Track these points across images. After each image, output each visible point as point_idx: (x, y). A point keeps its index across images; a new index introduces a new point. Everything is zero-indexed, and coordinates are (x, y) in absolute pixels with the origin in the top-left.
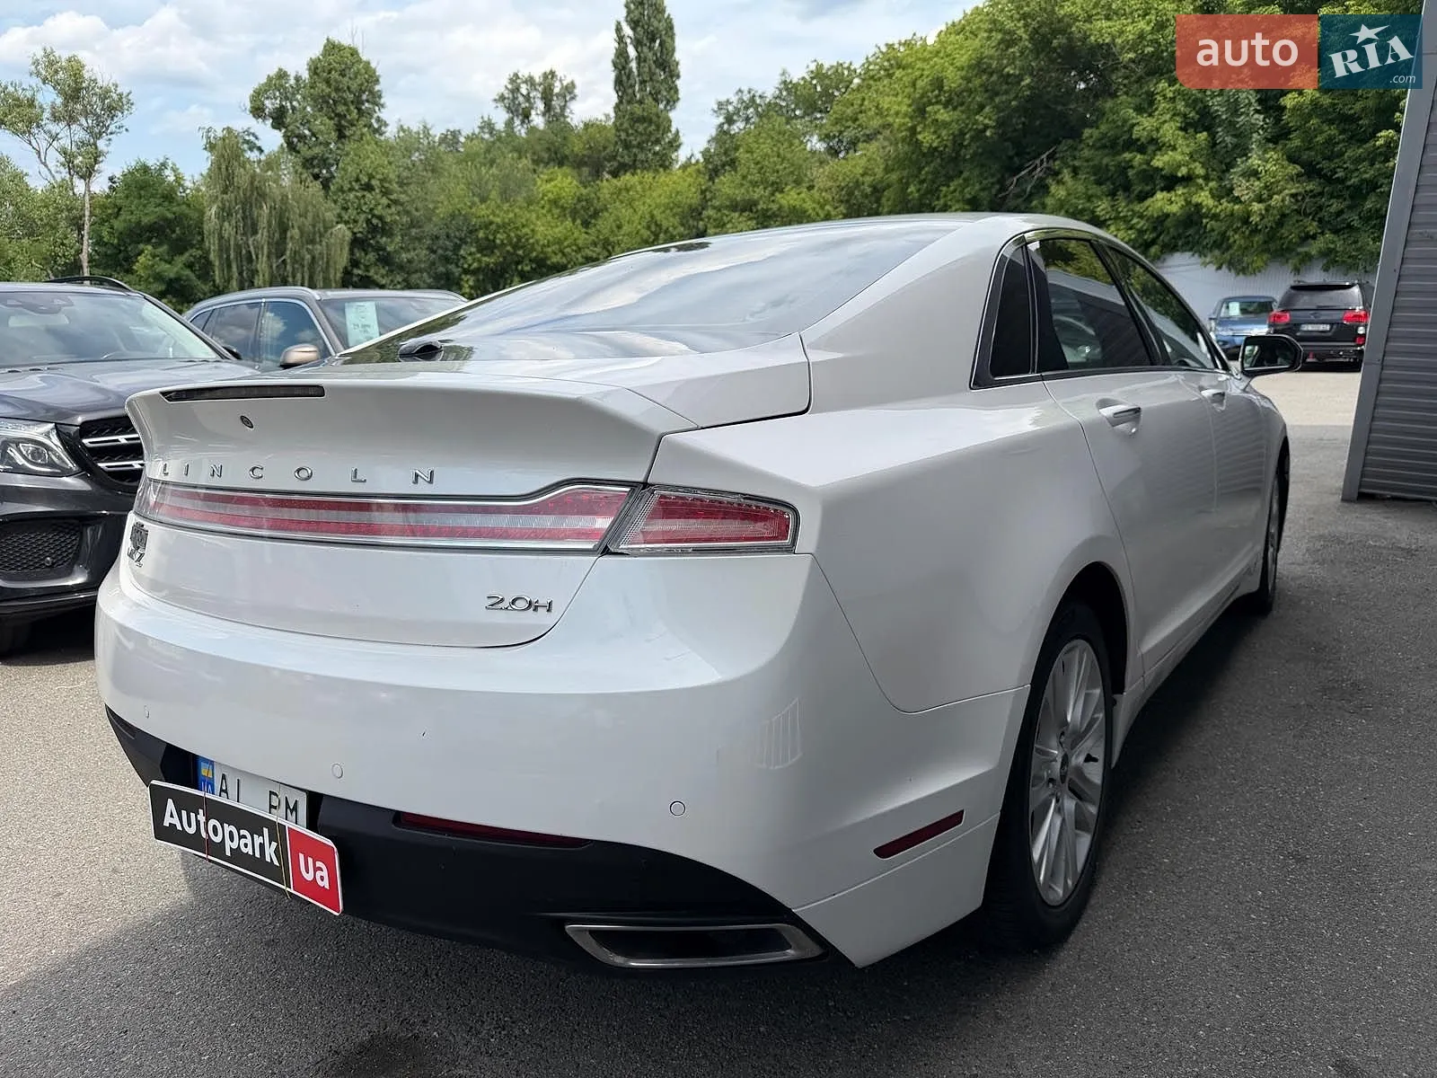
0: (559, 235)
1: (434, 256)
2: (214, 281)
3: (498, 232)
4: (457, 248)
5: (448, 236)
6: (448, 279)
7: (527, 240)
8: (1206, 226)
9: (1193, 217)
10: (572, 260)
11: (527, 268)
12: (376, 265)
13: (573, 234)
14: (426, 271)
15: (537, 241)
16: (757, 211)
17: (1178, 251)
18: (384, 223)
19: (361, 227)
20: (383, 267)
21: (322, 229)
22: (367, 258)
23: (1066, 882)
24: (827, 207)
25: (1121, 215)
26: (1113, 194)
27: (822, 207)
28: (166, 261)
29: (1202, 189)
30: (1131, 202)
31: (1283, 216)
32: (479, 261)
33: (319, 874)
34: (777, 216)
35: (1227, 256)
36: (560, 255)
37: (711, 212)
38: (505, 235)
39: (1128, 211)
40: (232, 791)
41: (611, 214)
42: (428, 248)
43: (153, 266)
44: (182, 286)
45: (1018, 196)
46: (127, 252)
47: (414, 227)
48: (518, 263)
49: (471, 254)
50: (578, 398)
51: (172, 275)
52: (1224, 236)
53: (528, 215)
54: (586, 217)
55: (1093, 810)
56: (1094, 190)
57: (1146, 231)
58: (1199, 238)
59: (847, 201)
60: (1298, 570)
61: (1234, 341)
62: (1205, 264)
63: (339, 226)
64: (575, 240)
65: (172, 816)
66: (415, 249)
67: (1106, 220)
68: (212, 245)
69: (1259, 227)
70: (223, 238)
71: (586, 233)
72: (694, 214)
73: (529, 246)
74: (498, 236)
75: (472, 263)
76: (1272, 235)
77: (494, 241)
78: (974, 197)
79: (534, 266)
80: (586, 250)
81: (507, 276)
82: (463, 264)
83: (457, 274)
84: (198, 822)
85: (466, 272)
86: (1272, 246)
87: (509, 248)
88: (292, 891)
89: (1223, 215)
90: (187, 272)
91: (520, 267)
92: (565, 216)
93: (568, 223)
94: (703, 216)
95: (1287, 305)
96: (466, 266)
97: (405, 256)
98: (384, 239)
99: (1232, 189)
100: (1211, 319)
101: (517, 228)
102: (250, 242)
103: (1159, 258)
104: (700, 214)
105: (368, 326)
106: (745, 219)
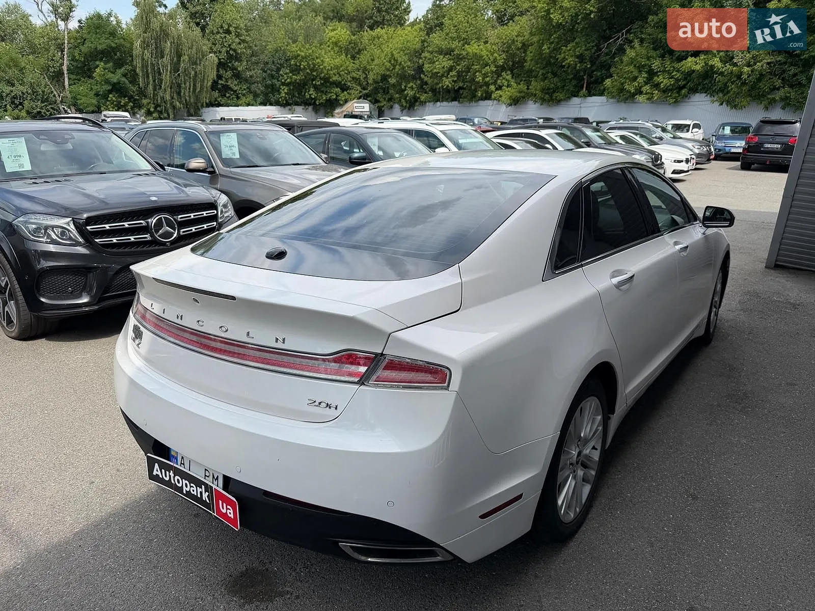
0: (338, 64)
1: (265, 74)
2: (139, 85)
3: (302, 61)
4: (278, 70)
5: (273, 63)
6: (273, 88)
7: (319, 66)
8: (716, 79)
9: (709, 73)
10: (344, 79)
11: (318, 83)
12: (231, 78)
13: (346, 63)
14: (260, 83)
15: (325, 67)
16: (454, 55)
17: (698, 92)
18: (237, 53)
19: (223, 56)
20: (236, 80)
21: (201, 57)
22: (227, 74)
23: (576, 509)
24: (496, 55)
25: (667, 69)
26: (662, 56)
27: (492, 55)
28: (112, 72)
29: (715, 56)
30: (672, 62)
31: (761, 75)
32: (291, 78)
33: (228, 511)
34: (465, 58)
35: (726, 97)
36: (338, 75)
37: (426, 54)
38: (306, 63)
39: (671, 67)
40: (187, 465)
41: (368, 52)
42: (262, 69)
43: (104, 75)
44: (121, 87)
45: (607, 54)
46: (89, 66)
47: (254, 56)
48: (313, 80)
49: (286, 74)
50: (353, 317)
51: (115, 81)
52: (725, 85)
53: (320, 51)
54: (354, 53)
55: (593, 473)
56: (652, 53)
57: (681, 79)
58: (711, 86)
59: (507, 52)
60: (731, 316)
61: (725, 149)
62: (713, 102)
63: (211, 55)
64: (347, 67)
65: (157, 471)
66: (254, 70)
67: (657, 72)
68: (138, 63)
69: (747, 81)
70: (144, 59)
71: (354, 63)
72: (417, 54)
73: (320, 70)
74: (302, 63)
75: (286, 80)
76: (753, 88)
77: (300, 66)
78: (581, 54)
79: (322, 82)
80: (353, 74)
81: (307, 87)
82: (281, 79)
83: (278, 85)
84: (170, 476)
85: (283, 84)
86: (753, 93)
87: (308, 71)
88: (215, 515)
89: (726, 73)
90: (124, 79)
91: (314, 82)
92: (341, 51)
93: (343, 57)
94: (422, 56)
95: (758, 131)
96: (283, 81)
97: (248, 74)
98: (237, 63)
99: (733, 58)
100: (713, 135)
101: (313, 59)
102: (160, 63)
103: (686, 96)
104: (421, 54)
105: (233, 146)
106: (446, 59)
